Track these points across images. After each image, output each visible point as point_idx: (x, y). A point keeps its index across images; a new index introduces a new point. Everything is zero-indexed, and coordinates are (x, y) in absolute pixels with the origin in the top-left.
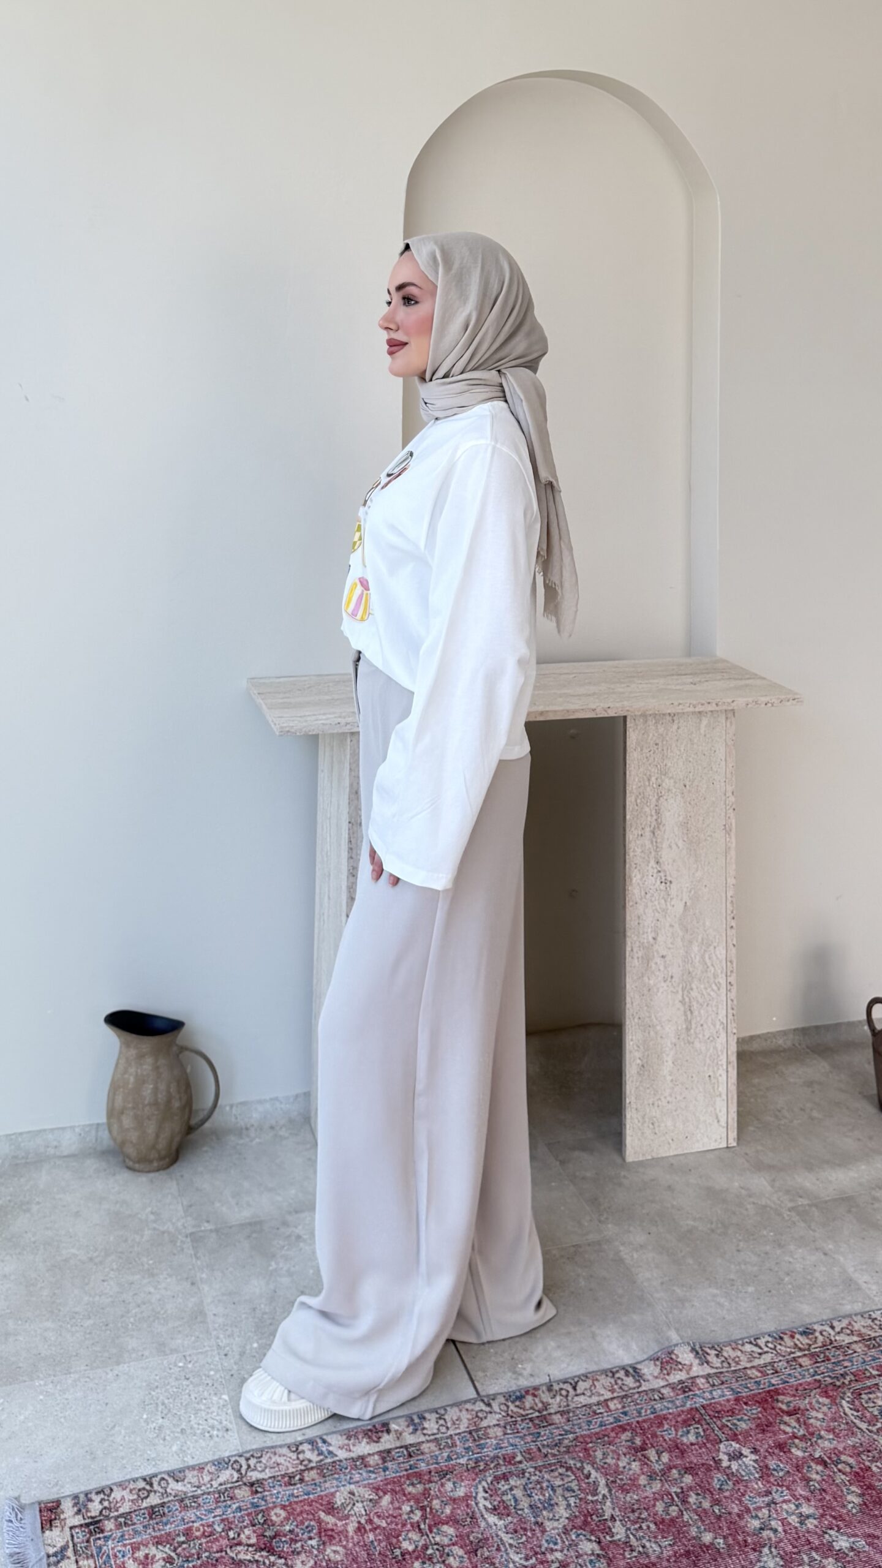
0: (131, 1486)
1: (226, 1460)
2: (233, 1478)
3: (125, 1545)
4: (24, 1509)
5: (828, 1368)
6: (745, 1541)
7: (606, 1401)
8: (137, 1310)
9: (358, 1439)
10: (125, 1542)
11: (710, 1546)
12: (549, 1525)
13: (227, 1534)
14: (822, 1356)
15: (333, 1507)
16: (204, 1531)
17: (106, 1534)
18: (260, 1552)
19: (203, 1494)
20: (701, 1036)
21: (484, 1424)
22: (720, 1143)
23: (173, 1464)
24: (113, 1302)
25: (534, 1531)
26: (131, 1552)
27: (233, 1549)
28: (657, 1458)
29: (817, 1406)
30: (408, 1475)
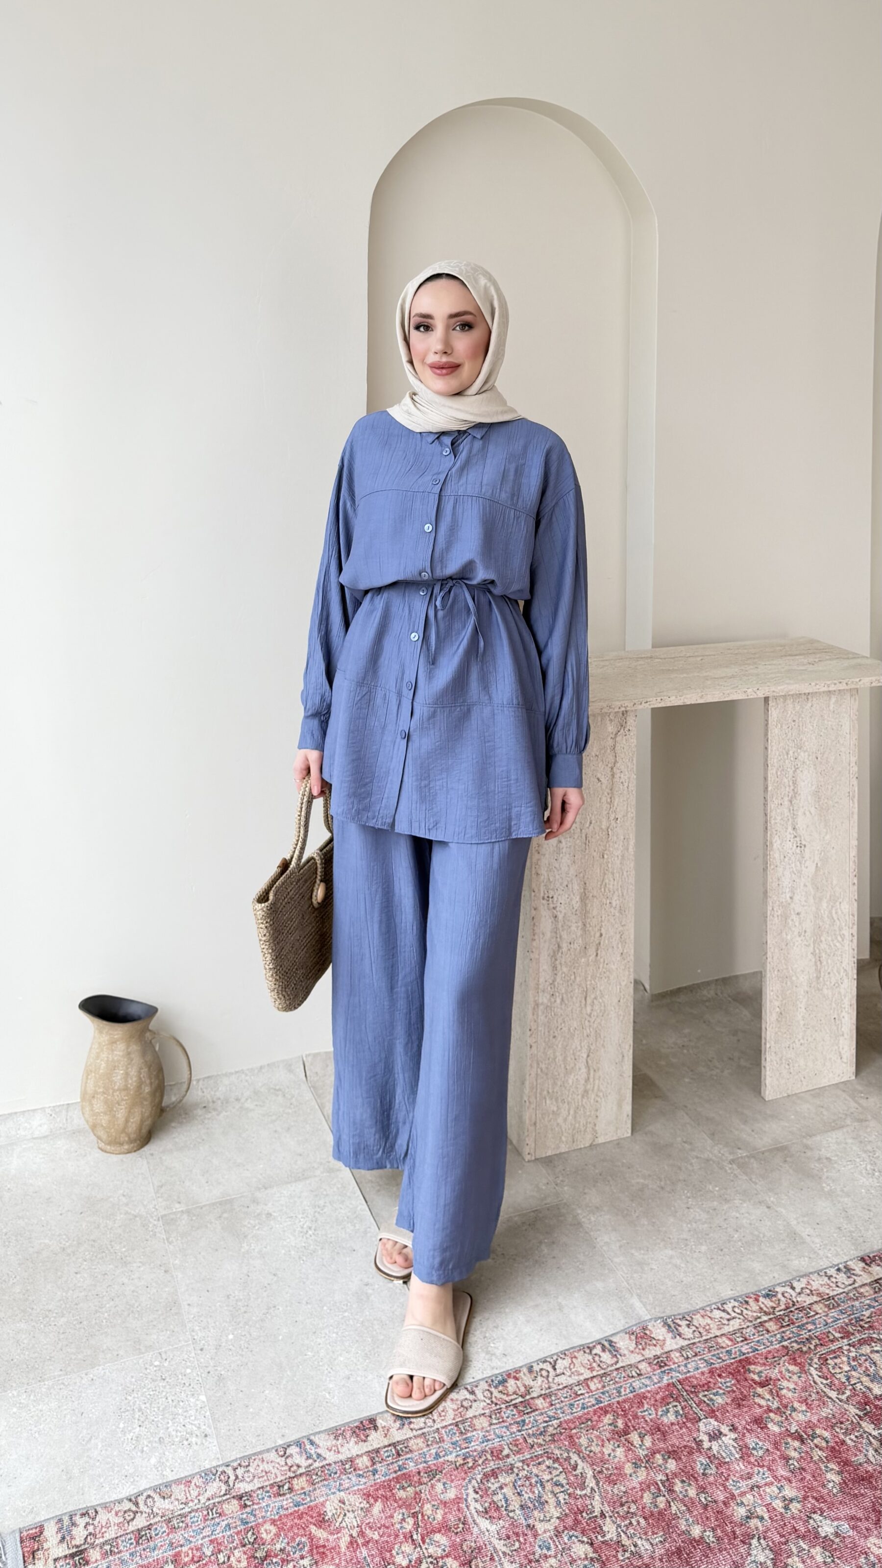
0: (117, 1509)
1: (214, 1471)
2: (221, 1491)
5: (793, 1333)
6: (734, 1532)
7: (586, 1380)
8: (111, 1303)
9: (346, 1438)
11: (701, 1540)
12: (540, 1527)
13: (216, 1559)
14: (786, 1319)
15: (323, 1519)
16: (193, 1556)
17: (91, 1565)
19: (190, 1512)
21: (470, 1414)
24: (87, 1296)
25: (526, 1535)
28: (640, 1443)
29: (787, 1375)
30: (397, 1478)
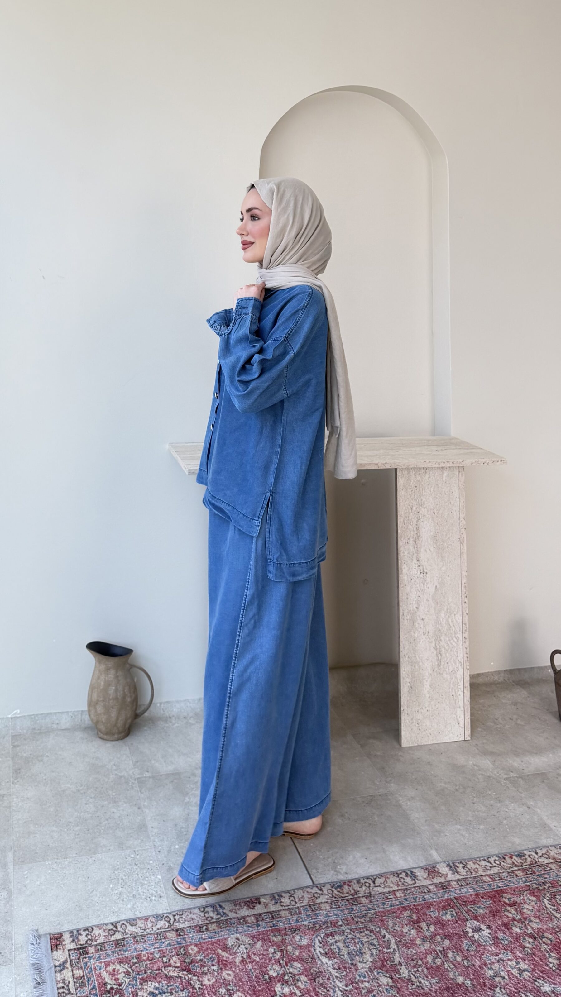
0: (105, 927)
1: (160, 915)
2: (165, 926)
3: (101, 963)
4: (40, 937)
5: (534, 878)
6: (484, 983)
7: (394, 891)
8: (106, 822)
9: (241, 906)
10: (101, 961)
11: (462, 985)
12: (360, 965)
13: (162, 959)
14: (530, 870)
15: (226, 946)
16: (148, 957)
17: (89, 955)
18: (182, 971)
20: (447, 670)
21: (318, 901)
22: (460, 737)
23: (129, 915)
24: (91, 817)
25: (351, 968)
26: (105, 967)
27: (166, 969)
28: (427, 929)
29: (528, 901)
30: (272, 930)
